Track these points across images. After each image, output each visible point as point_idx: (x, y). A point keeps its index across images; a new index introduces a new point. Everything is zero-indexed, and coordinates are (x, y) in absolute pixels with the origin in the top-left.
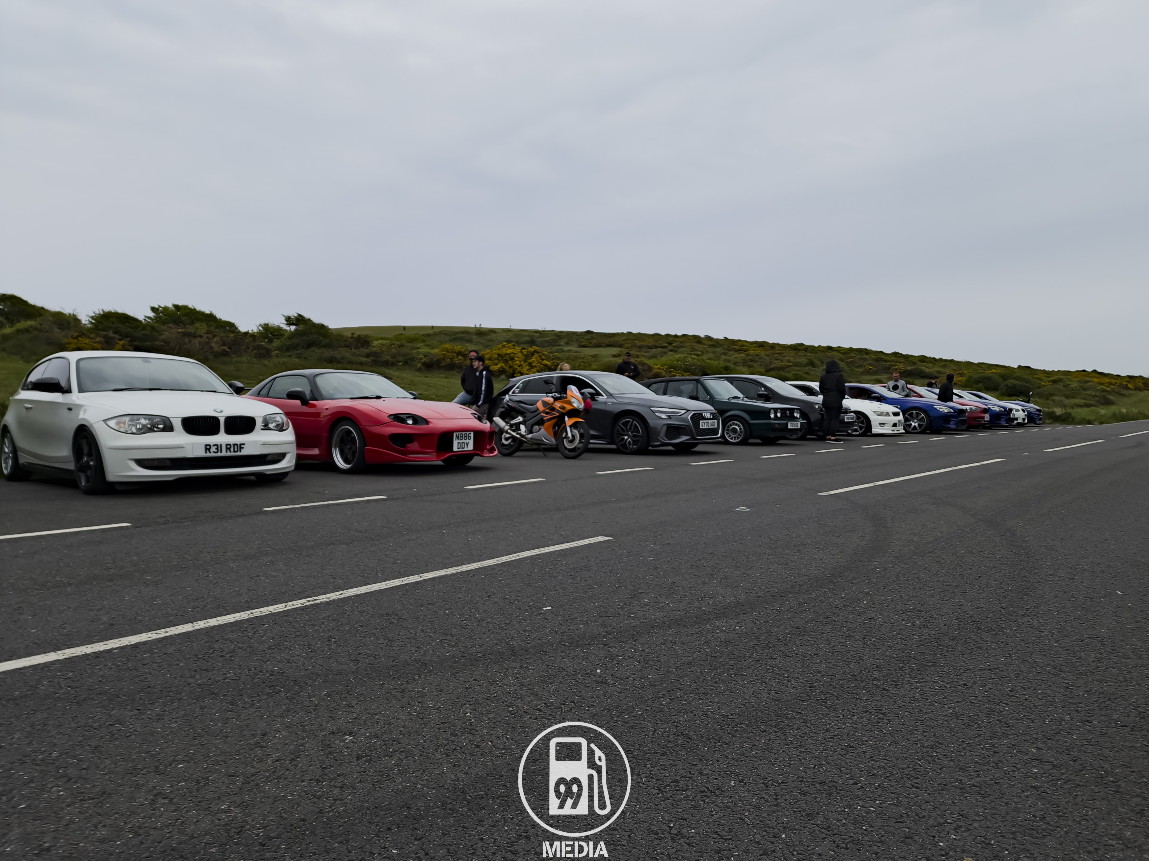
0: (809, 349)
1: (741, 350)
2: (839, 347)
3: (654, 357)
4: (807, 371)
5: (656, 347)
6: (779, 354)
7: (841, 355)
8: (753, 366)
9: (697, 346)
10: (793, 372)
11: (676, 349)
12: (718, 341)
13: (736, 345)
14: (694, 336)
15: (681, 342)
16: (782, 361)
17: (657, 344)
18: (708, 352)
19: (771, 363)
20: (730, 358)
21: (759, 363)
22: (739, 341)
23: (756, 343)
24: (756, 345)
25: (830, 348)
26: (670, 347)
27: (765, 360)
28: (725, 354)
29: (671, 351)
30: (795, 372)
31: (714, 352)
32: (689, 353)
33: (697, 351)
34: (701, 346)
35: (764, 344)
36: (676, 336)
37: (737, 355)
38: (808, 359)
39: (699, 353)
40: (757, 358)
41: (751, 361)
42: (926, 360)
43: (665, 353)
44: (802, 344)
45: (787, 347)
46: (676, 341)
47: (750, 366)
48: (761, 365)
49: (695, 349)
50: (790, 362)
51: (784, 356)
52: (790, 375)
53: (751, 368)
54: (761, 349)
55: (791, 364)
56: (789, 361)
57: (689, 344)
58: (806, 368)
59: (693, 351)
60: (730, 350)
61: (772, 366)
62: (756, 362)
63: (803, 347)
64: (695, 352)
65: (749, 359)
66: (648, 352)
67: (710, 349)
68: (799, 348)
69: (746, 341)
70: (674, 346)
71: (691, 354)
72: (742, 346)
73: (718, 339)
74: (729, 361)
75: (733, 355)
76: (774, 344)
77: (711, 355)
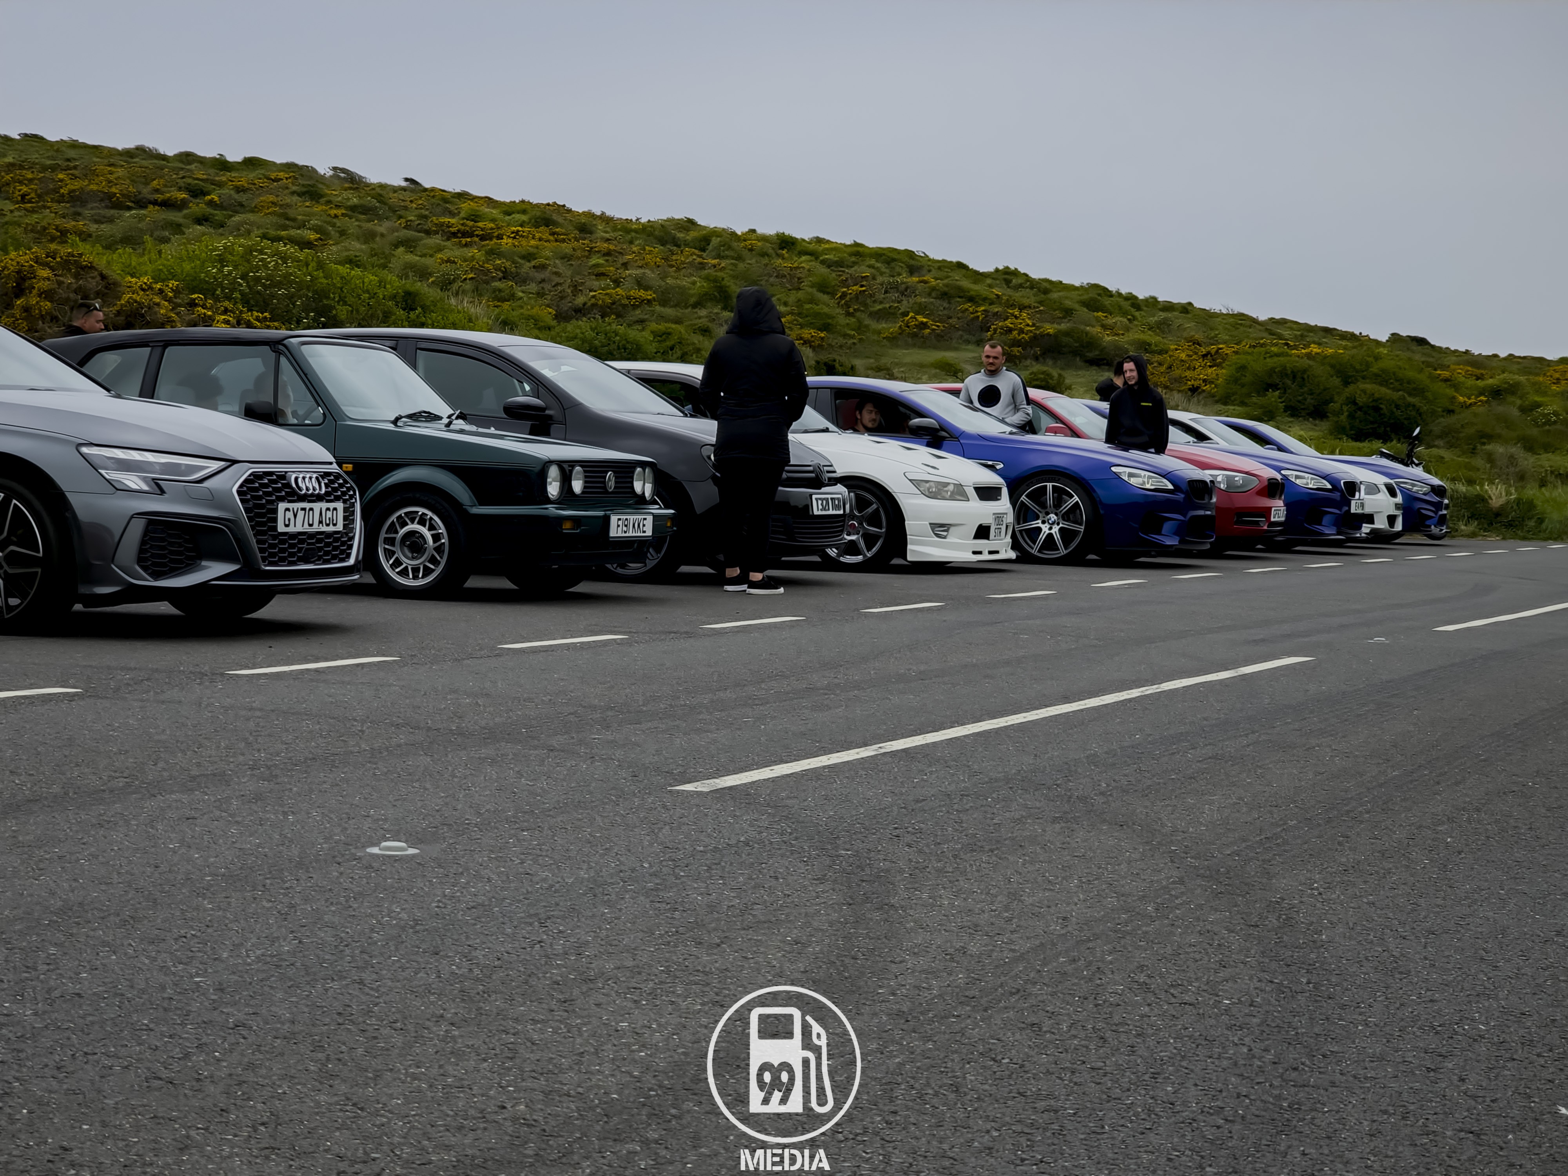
0: (715, 241)
1: (465, 234)
2: (819, 240)
3: (130, 240)
4: (704, 322)
5: (141, 204)
6: (608, 254)
7: (824, 270)
8: (512, 297)
9: (301, 207)
10: (654, 326)
11: (219, 215)
12: (381, 192)
13: (452, 214)
14: (290, 167)
15: (239, 190)
16: (617, 283)
17: (146, 191)
18: (343, 233)
19: (576, 289)
20: (428, 261)
21: (533, 287)
22: (463, 196)
23: (524, 207)
24: (524, 218)
25: (786, 243)
26: (198, 207)
27: (557, 274)
28: (409, 244)
29: (201, 220)
30: (662, 327)
31: (369, 237)
32: (272, 233)
33: (302, 226)
34: (318, 208)
35: (555, 217)
36: (221, 164)
37: (452, 250)
38: (707, 278)
39: (313, 236)
40: (527, 267)
41: (506, 275)
42: (1107, 302)
43: (178, 228)
44: (691, 222)
45: (636, 231)
46: (220, 185)
47: (500, 297)
48: (540, 294)
49: (294, 220)
50: (647, 288)
51: (625, 265)
52: (643, 337)
53: (506, 305)
54: (543, 232)
55: (649, 295)
56: (640, 284)
57: (272, 198)
58: (703, 312)
59: (285, 228)
60: (428, 232)
61: (580, 300)
62: (523, 281)
63: (693, 234)
64: (293, 232)
65: (498, 268)
66: (111, 220)
67: (352, 225)
68: (680, 235)
69: (489, 200)
70: (211, 203)
71: (279, 239)
72: (475, 217)
73: (382, 186)
74: (423, 274)
75: (440, 249)
76: (590, 215)
77: (356, 247)
